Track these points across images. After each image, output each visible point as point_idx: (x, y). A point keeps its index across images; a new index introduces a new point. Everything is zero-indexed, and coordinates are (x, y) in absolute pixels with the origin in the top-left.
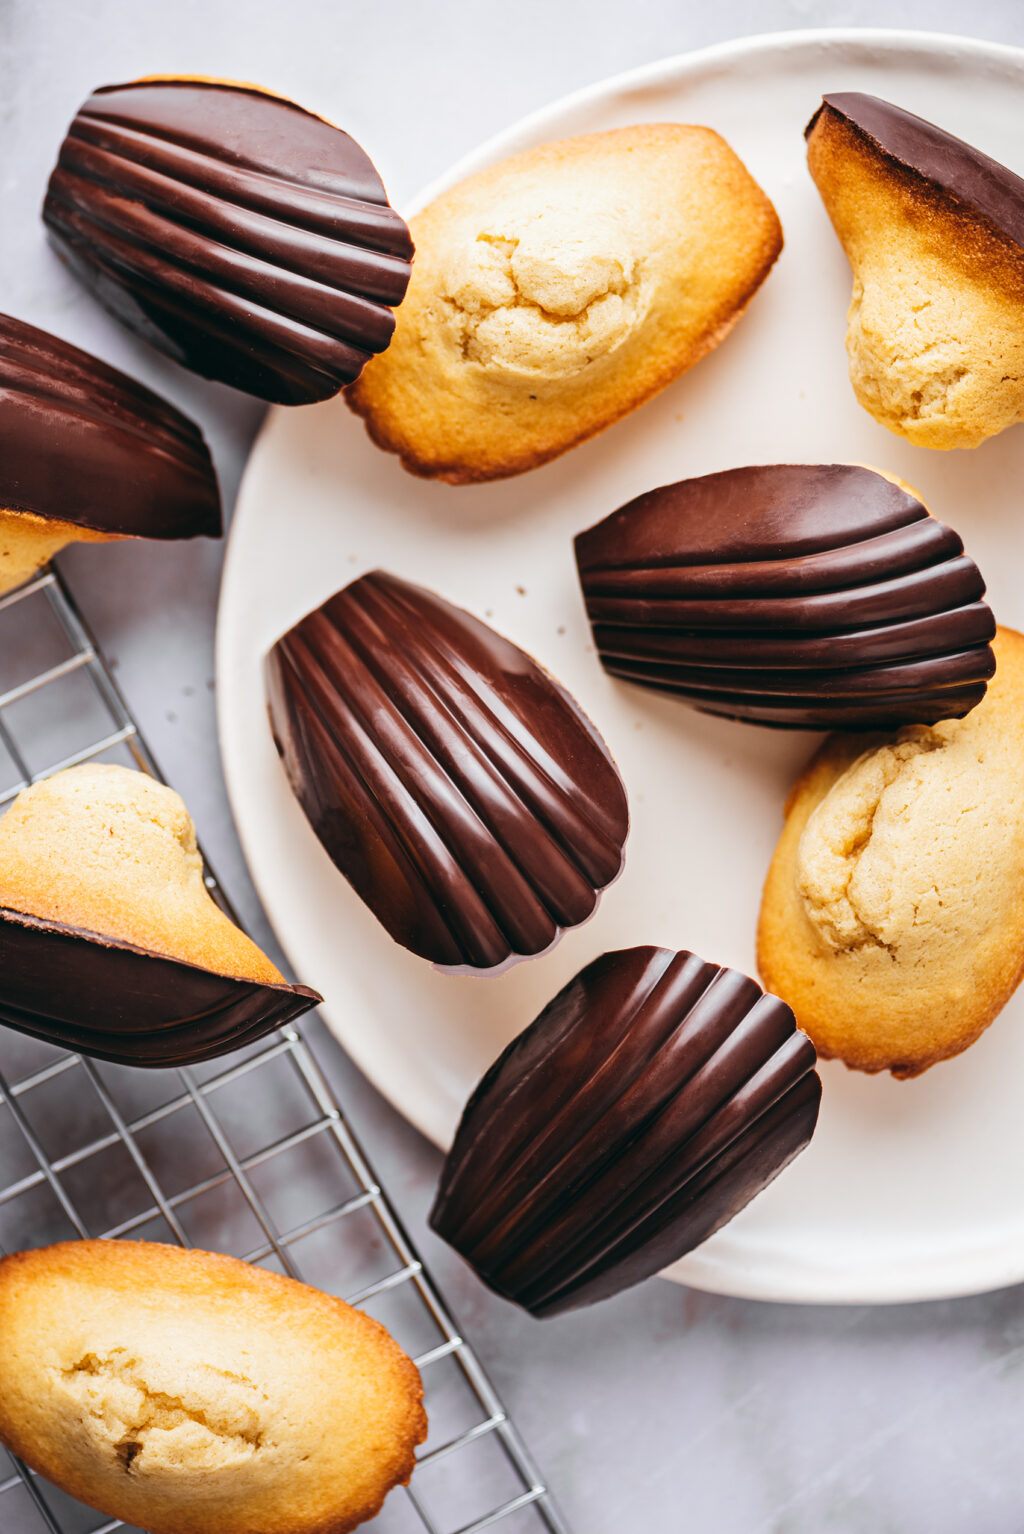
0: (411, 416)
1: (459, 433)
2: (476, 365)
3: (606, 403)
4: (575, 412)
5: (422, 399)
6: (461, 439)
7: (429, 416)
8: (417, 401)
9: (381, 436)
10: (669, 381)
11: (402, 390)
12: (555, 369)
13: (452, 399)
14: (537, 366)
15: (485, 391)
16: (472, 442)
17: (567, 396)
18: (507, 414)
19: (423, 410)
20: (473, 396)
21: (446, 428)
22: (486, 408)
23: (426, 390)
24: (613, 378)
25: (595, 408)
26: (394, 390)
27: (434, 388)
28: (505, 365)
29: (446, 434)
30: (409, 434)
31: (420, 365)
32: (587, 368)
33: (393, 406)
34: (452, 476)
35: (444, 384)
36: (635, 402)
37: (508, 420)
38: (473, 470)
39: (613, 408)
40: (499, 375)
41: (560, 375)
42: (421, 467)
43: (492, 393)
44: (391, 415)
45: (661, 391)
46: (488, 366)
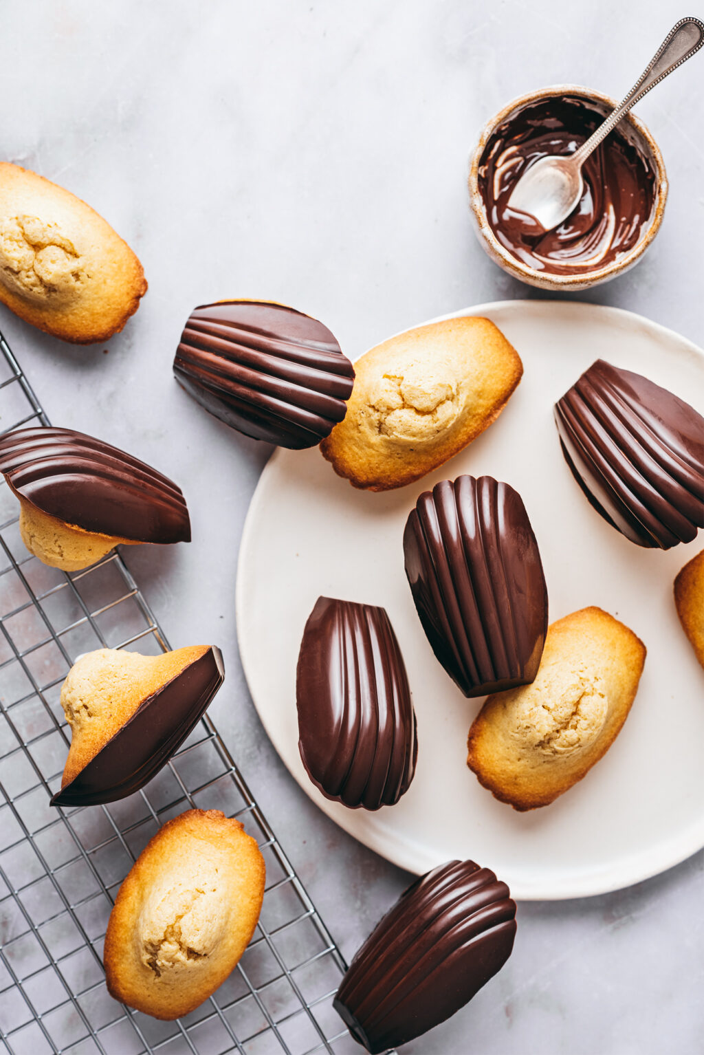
0: (355, 461)
1: (377, 468)
2: (385, 437)
3: (445, 450)
4: (431, 456)
5: (360, 453)
6: (378, 471)
7: (363, 461)
8: (357, 454)
9: (340, 470)
10: (473, 439)
11: (350, 449)
12: (423, 437)
13: (374, 452)
14: (414, 436)
15: (390, 448)
16: (383, 472)
17: (428, 449)
18: (399, 458)
19: (360, 458)
20: (383, 451)
21: (371, 466)
22: (390, 456)
23: (361, 449)
24: (448, 439)
25: (440, 454)
26: (346, 449)
27: (365, 447)
28: (399, 436)
29: (371, 469)
30: (354, 469)
31: (358, 437)
32: (437, 435)
33: (346, 457)
34: (374, 488)
35: (370, 446)
36: (458, 450)
37: (400, 461)
38: (384, 485)
39: (448, 453)
40: (397, 441)
41: (425, 439)
42: (358, 484)
43: (393, 449)
44: (345, 461)
45: (470, 443)
46: (391, 437)
